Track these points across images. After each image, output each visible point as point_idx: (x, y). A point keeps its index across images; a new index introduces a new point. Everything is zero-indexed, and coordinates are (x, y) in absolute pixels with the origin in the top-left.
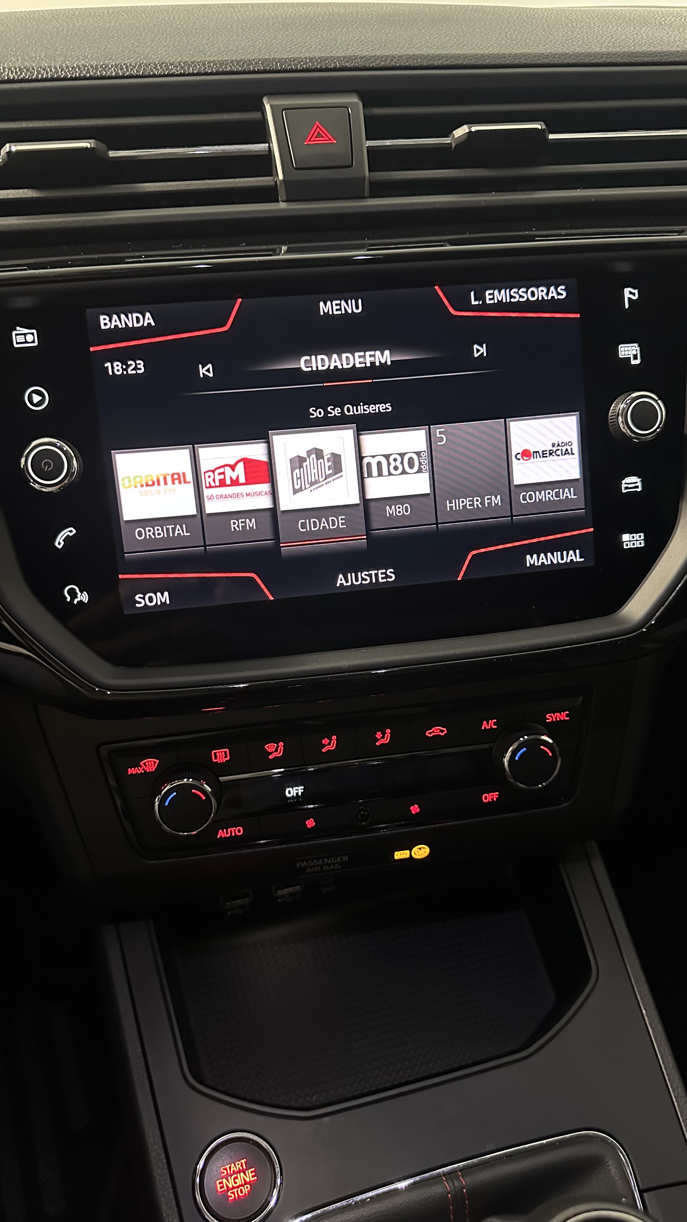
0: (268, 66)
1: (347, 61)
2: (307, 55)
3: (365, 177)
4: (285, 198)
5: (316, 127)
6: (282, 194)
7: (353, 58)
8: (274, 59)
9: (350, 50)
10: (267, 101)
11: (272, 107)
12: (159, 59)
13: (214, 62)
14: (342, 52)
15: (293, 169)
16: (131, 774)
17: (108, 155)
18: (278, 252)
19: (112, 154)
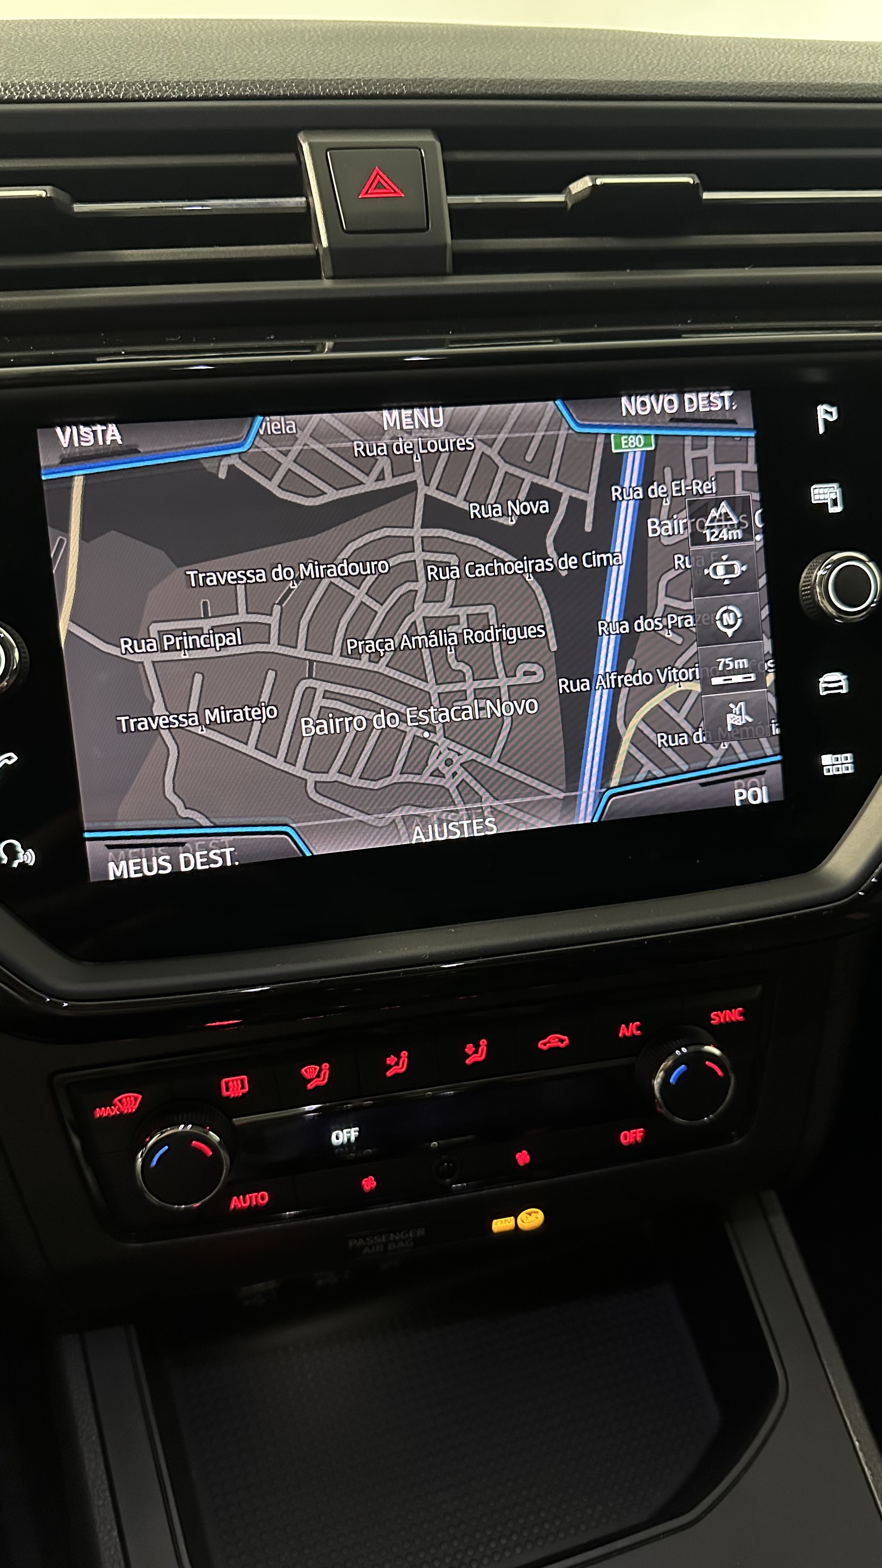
0: (304, 90)
1: (418, 86)
2: (361, 76)
3: (446, 245)
4: (330, 273)
5: (375, 173)
6: (326, 267)
7: (427, 81)
8: (313, 81)
9: (422, 72)
10: (303, 138)
11: (311, 146)
12: (147, 77)
13: (227, 82)
14: (410, 74)
15: (343, 233)
16: (100, 1116)
17: (73, 208)
18: (318, 349)
19: (78, 208)
